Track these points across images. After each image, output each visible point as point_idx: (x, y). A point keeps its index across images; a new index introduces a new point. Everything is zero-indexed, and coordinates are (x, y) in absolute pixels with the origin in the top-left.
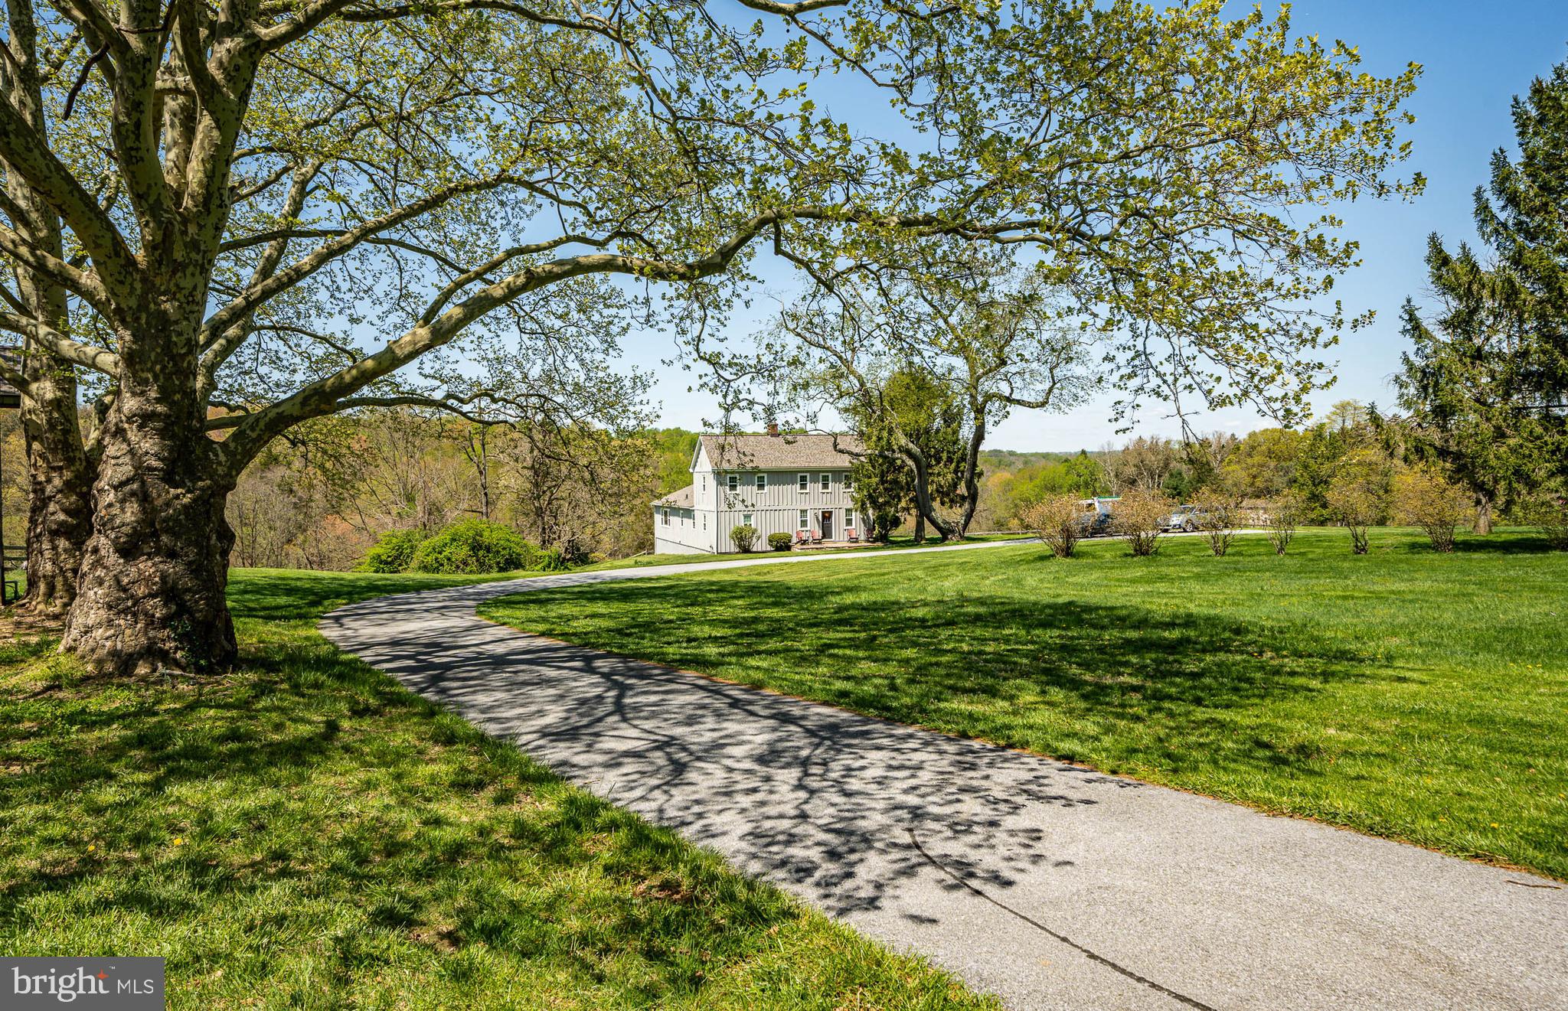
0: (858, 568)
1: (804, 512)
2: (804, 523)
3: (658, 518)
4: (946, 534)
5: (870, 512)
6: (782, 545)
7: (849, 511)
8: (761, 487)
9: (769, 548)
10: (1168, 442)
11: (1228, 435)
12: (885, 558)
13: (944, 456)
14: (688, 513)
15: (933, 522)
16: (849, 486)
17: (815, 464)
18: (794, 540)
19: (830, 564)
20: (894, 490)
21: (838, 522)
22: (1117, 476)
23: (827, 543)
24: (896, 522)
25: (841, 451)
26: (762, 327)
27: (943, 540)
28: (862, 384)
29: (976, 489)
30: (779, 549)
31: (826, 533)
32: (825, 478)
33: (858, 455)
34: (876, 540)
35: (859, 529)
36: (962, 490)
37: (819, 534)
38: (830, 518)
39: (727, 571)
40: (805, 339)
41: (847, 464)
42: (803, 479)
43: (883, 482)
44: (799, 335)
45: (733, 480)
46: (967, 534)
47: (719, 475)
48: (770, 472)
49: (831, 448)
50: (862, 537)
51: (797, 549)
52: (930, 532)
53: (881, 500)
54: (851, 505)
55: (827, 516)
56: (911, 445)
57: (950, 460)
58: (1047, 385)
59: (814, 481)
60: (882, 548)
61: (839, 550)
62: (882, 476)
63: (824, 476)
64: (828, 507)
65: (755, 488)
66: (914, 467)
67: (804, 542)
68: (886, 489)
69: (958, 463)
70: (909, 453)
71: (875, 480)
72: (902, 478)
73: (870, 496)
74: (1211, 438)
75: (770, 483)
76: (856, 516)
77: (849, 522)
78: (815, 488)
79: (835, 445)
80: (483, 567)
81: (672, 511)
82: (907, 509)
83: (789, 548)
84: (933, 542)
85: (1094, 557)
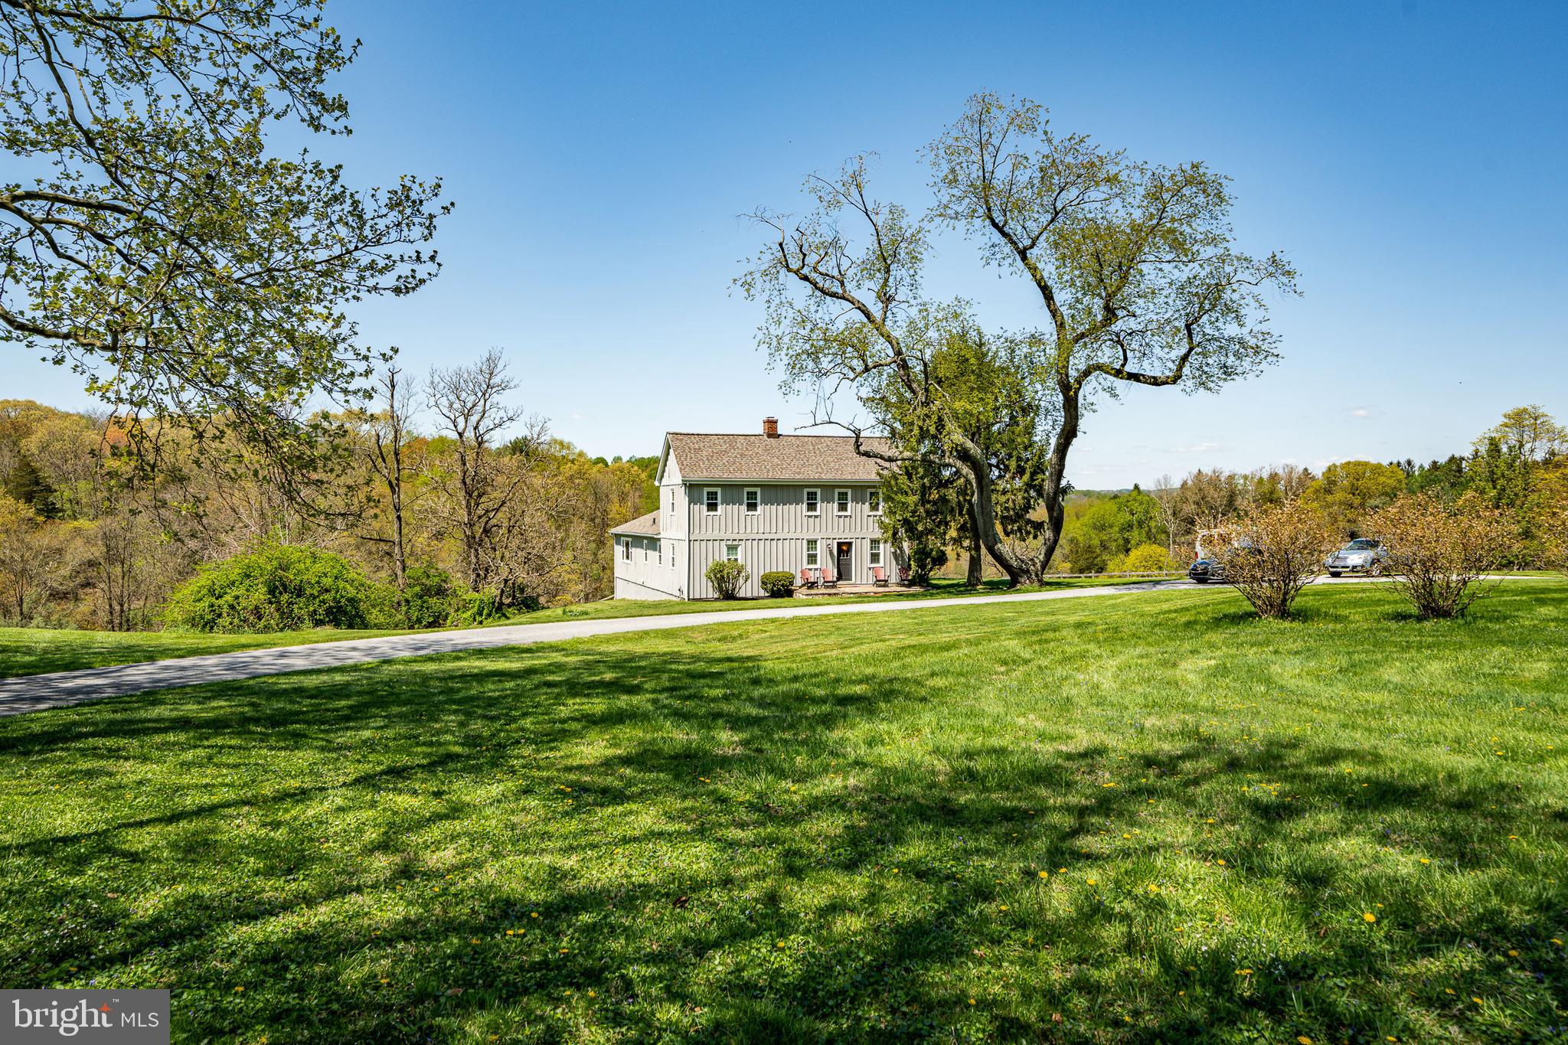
0: (895, 631)
1: (812, 543)
2: (812, 558)
3: (619, 550)
4: (1015, 577)
5: (906, 545)
6: (780, 589)
7: (875, 542)
8: (752, 506)
9: (762, 593)
10: (1231, 477)
11: (1300, 469)
12: (938, 611)
13: (1013, 464)
14: (653, 543)
15: (999, 558)
16: (874, 507)
17: (828, 476)
18: (798, 582)
19: (846, 622)
20: (940, 510)
21: (860, 557)
22: (1174, 514)
23: (844, 587)
24: (941, 559)
25: (867, 454)
26: (751, 267)
27: (1012, 585)
28: (899, 353)
29: (1061, 510)
30: (775, 594)
31: (843, 573)
32: (843, 497)
33: (890, 460)
34: (912, 583)
35: (889, 568)
36: (1040, 513)
37: (832, 573)
38: (849, 551)
39: (668, 634)
40: (815, 285)
41: (874, 477)
42: (812, 496)
43: (923, 501)
44: (806, 278)
45: (712, 496)
46: (1046, 578)
47: (693, 488)
48: (763, 486)
49: (852, 448)
50: (894, 578)
51: (800, 595)
52: (991, 571)
53: (920, 528)
54: (878, 534)
55: (844, 549)
56: (969, 444)
57: (1021, 471)
58: (1183, 351)
59: (828, 499)
60: (924, 596)
61: (862, 598)
62: (923, 494)
63: (842, 493)
64: (845, 536)
65: (744, 507)
66: (972, 476)
67: (812, 585)
68: (927, 512)
69: (1033, 474)
70: (964, 455)
71: (912, 499)
72: (951, 494)
73: (906, 522)
74: (1280, 472)
75: (765, 502)
76: (885, 550)
77: (875, 558)
78: (827, 509)
79: (857, 446)
80: (290, 621)
81: (637, 540)
82: (957, 541)
83: (789, 593)
84: (994, 587)
85: (1337, 619)
